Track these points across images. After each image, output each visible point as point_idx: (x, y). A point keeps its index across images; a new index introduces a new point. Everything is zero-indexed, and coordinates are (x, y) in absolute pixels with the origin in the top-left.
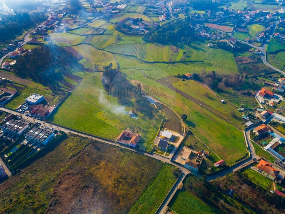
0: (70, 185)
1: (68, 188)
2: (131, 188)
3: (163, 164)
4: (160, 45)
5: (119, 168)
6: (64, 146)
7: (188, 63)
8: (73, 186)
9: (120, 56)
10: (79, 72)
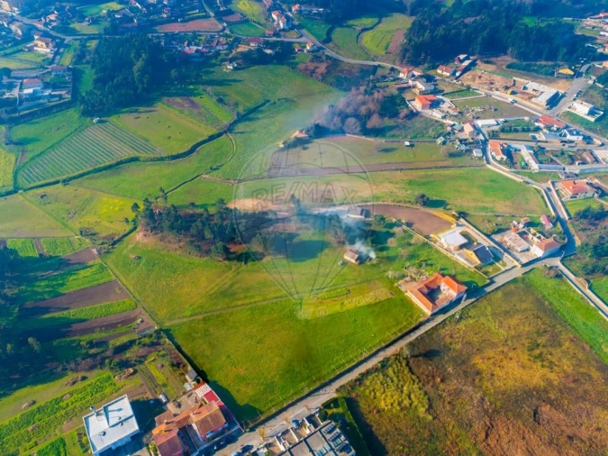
0: (521, 443)
1: (527, 449)
2: (560, 345)
3: (523, 280)
4: (141, 109)
5: (506, 341)
6: (381, 416)
7: (252, 116)
8: (524, 438)
9: (93, 178)
10: (74, 277)
